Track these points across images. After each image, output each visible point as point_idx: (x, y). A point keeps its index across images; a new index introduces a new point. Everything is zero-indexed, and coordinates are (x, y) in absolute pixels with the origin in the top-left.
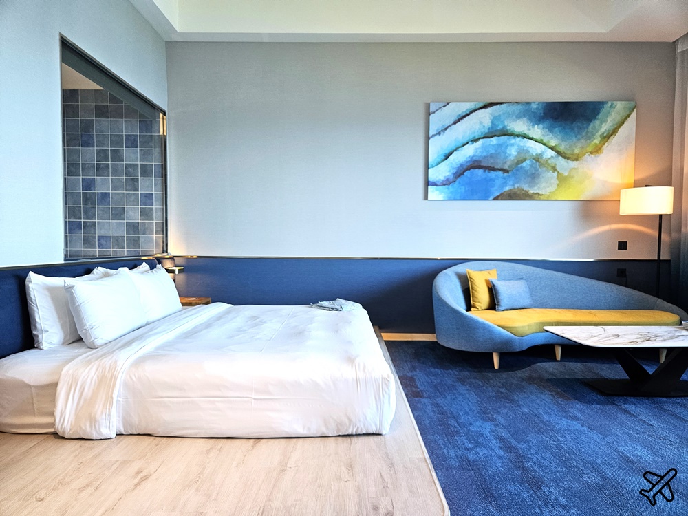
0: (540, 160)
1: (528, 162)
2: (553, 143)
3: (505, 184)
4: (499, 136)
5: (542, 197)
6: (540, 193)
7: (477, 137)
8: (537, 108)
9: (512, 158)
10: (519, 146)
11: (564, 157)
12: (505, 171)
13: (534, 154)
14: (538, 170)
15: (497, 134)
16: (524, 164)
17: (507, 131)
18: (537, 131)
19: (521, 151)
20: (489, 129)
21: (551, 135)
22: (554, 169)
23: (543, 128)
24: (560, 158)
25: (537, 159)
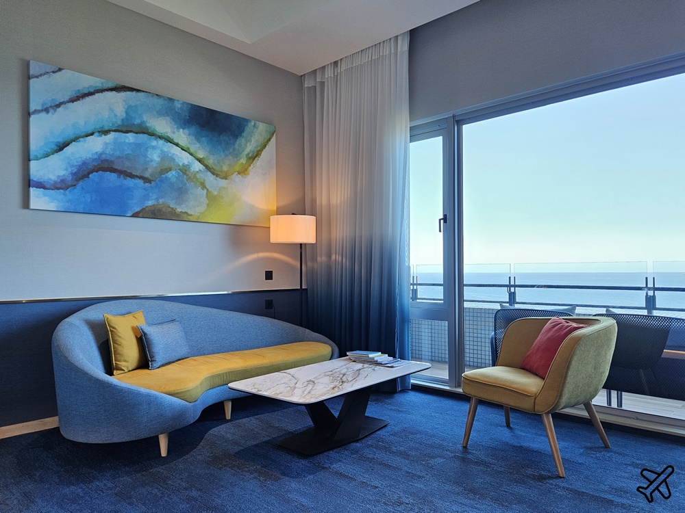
0: (187, 173)
1: (174, 172)
2: (200, 155)
3: (146, 197)
4: (137, 133)
5: (191, 218)
6: (189, 212)
7: (106, 128)
8: (181, 108)
9: (154, 164)
10: (162, 151)
11: (213, 174)
12: (146, 180)
13: (181, 165)
14: (185, 184)
15: (134, 129)
16: (170, 175)
17: (147, 128)
18: (182, 137)
19: (165, 157)
20: (123, 120)
21: (198, 145)
22: (203, 186)
23: (189, 135)
24: (209, 173)
25: (184, 170)
